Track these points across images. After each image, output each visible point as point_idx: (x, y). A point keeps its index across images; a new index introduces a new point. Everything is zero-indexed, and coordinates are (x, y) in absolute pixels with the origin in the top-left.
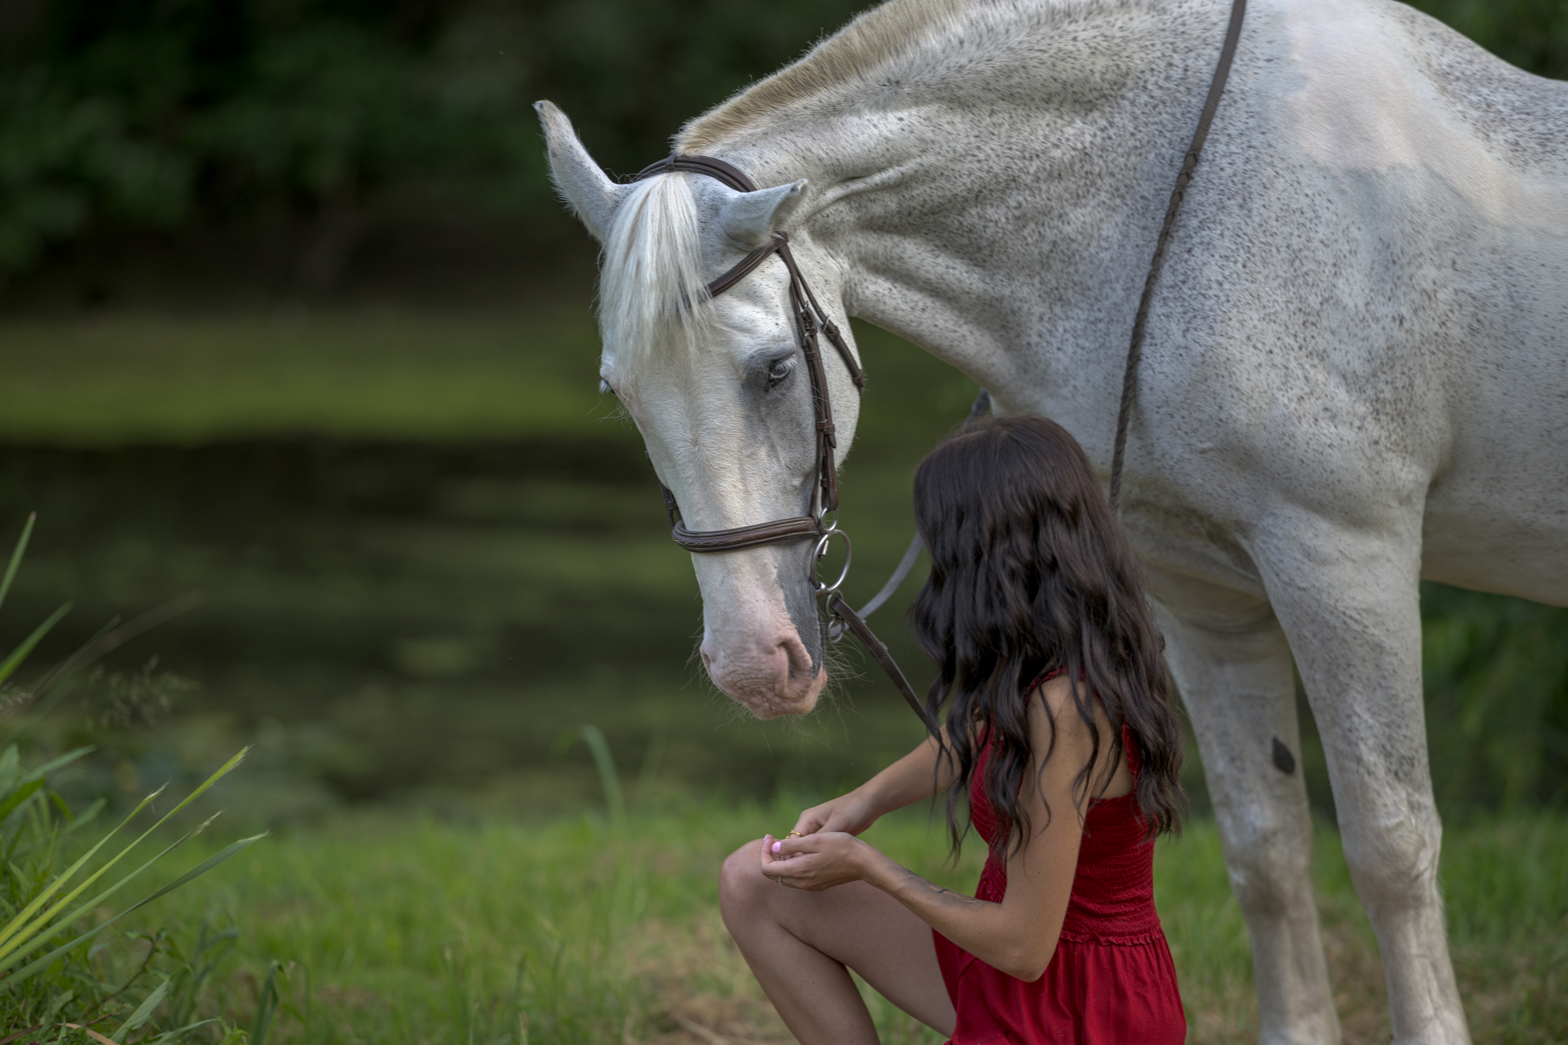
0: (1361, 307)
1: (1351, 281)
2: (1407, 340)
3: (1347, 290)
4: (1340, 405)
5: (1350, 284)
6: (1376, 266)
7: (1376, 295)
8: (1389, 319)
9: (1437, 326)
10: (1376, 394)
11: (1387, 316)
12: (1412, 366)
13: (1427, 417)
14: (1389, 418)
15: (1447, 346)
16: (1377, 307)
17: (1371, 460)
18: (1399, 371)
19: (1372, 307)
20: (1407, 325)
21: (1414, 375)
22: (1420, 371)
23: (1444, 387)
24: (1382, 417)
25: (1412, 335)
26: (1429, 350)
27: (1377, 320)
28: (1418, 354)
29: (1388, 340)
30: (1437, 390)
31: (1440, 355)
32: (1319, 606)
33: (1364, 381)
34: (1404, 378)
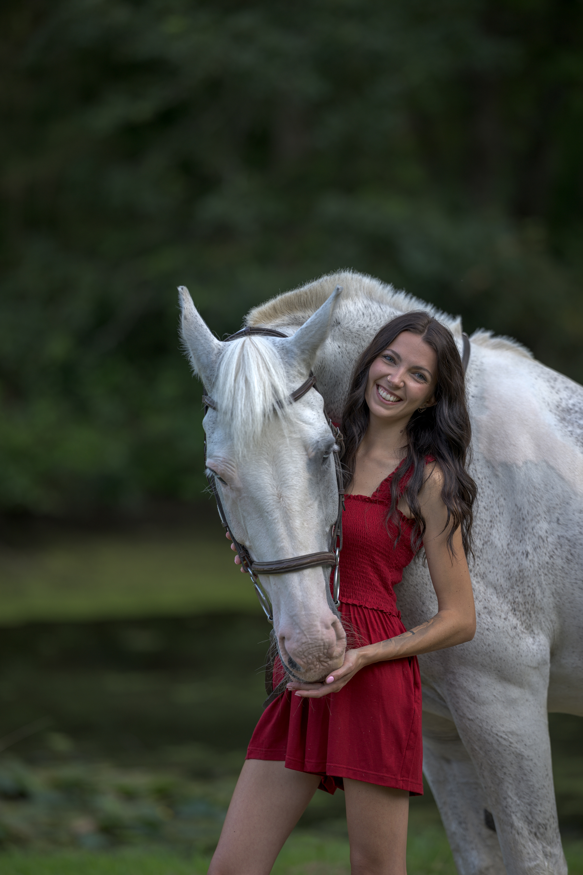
0: (505, 547)
1: (499, 530)
2: (531, 566)
3: (498, 537)
4: (493, 605)
5: (499, 533)
6: (514, 521)
7: (513, 539)
8: (520, 553)
9: (548, 558)
10: (513, 599)
11: (519, 552)
12: (534, 582)
13: (544, 613)
14: (521, 613)
15: (554, 571)
16: (513, 546)
17: (513, 638)
18: (526, 585)
19: (511, 547)
20: (530, 557)
21: (535, 587)
22: (539, 585)
23: (553, 596)
24: (517, 613)
25: (533, 563)
26: (543, 573)
27: (514, 554)
28: (537, 575)
29: (519, 566)
30: (549, 597)
31: (550, 576)
32: (482, 730)
33: (506, 591)
34: (529, 589)
